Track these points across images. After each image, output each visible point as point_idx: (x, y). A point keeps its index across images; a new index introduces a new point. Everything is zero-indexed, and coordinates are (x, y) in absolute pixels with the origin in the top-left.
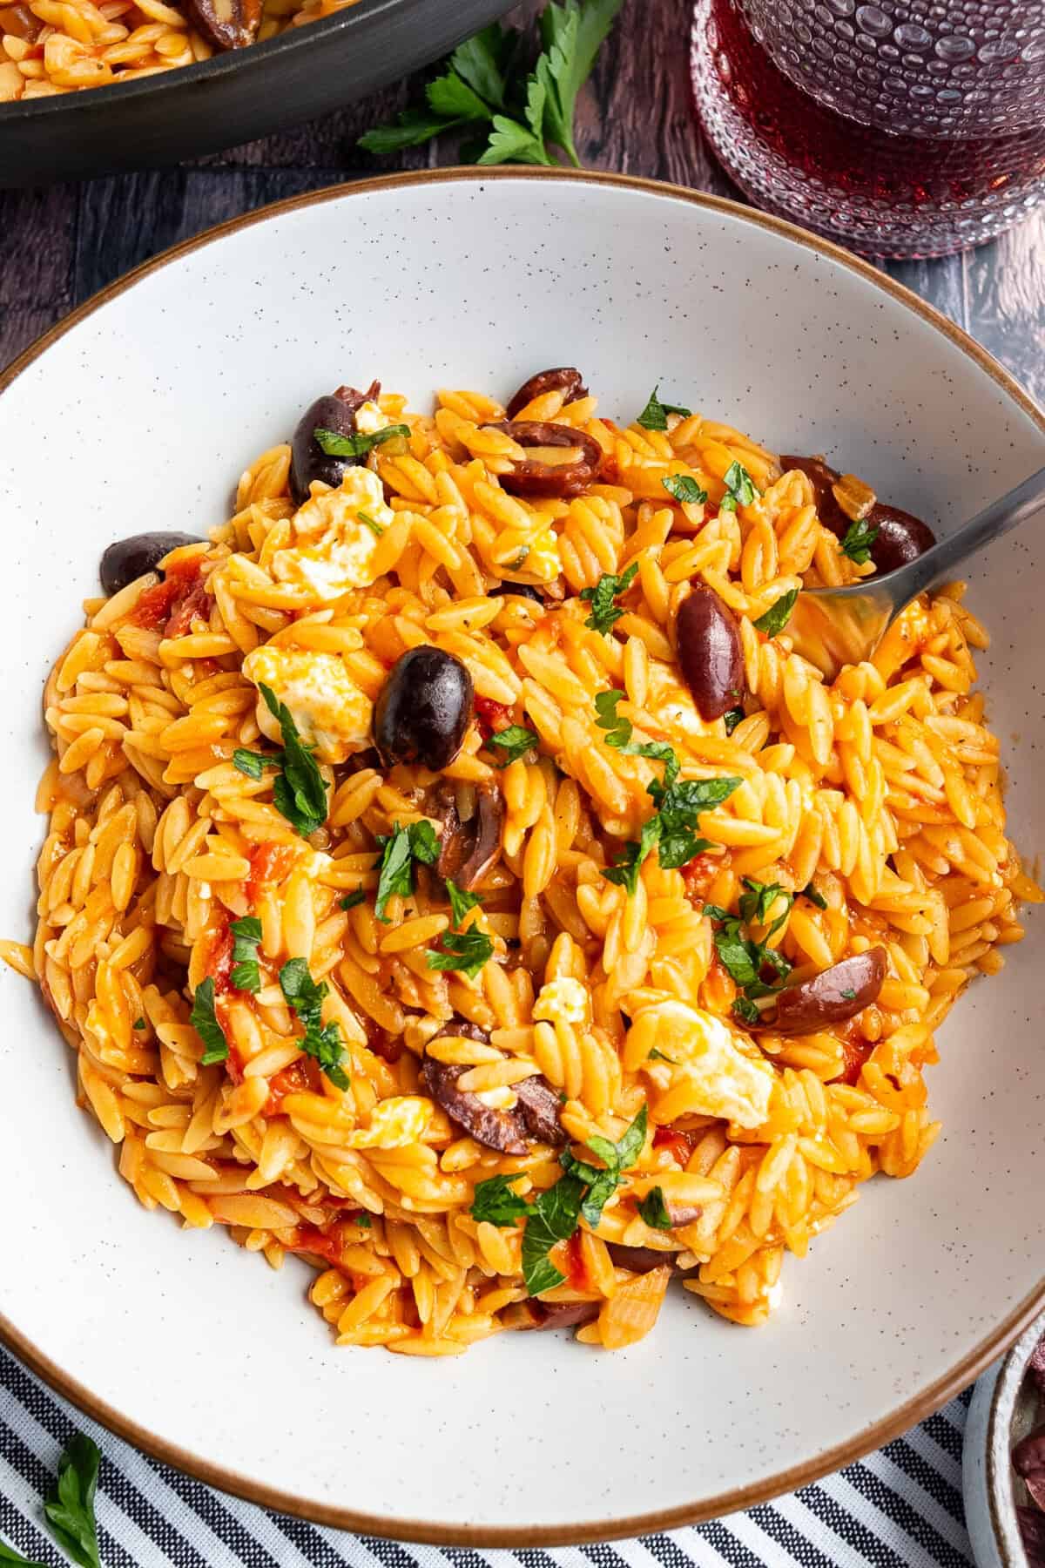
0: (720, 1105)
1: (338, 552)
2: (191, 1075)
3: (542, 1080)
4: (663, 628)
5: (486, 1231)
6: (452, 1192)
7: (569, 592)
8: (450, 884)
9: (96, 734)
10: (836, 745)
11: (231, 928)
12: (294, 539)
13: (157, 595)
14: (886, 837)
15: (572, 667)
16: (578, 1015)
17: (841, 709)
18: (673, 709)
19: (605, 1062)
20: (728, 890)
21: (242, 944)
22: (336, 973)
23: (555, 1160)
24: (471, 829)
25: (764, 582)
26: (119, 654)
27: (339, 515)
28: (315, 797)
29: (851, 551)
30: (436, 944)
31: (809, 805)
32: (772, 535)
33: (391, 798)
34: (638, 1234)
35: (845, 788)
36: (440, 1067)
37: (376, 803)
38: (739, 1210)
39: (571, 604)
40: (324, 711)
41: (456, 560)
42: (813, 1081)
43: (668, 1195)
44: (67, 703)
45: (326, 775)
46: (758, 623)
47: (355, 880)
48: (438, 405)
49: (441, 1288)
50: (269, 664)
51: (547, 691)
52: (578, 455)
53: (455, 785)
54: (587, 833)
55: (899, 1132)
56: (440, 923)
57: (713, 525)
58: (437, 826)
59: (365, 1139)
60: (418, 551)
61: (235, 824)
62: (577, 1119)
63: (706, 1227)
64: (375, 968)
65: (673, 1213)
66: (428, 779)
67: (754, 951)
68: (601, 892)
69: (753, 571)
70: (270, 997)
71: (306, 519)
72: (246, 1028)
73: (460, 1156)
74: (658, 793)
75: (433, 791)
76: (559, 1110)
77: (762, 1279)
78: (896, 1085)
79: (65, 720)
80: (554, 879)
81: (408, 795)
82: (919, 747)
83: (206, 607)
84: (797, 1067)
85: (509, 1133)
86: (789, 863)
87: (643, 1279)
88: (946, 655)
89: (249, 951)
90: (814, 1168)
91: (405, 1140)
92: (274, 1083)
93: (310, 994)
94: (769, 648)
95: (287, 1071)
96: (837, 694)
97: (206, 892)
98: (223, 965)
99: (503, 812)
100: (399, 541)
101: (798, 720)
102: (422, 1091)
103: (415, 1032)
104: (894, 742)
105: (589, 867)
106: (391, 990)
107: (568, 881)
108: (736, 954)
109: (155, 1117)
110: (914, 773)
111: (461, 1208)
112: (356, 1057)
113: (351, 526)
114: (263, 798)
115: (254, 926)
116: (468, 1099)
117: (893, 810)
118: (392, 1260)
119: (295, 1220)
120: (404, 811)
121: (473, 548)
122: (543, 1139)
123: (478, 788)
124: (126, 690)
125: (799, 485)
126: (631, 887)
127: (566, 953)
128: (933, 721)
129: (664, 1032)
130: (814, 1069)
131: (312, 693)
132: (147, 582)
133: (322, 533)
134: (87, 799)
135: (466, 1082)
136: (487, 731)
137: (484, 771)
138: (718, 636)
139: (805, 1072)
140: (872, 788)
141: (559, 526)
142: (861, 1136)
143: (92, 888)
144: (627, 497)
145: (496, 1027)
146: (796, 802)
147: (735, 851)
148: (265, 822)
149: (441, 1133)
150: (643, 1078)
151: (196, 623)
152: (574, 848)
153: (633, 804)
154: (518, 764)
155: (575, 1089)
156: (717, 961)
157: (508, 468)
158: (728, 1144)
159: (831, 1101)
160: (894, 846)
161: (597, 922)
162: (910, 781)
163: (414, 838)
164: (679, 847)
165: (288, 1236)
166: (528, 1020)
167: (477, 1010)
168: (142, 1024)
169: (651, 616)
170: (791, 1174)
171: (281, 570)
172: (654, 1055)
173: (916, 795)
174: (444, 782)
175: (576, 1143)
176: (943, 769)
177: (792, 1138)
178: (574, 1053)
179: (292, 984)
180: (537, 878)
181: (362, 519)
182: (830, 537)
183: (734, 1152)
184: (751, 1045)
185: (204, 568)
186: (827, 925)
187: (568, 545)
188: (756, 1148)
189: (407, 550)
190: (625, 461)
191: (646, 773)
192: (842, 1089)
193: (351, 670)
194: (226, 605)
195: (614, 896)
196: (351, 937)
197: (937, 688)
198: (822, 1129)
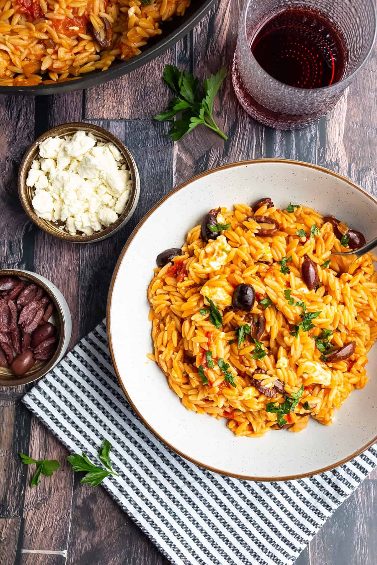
0: (320, 381)
1: (218, 259)
2: (198, 383)
3: (279, 380)
4: (298, 269)
5: (269, 414)
6: (261, 406)
7: (274, 261)
8: (255, 340)
9: (164, 305)
10: (342, 294)
11: (205, 353)
12: (206, 255)
13: (173, 269)
14: (354, 313)
15: (277, 281)
16: (286, 366)
17: (342, 285)
18: (302, 289)
19: (293, 375)
20: (318, 332)
21: (208, 356)
22: (229, 359)
23: (283, 397)
24: (258, 325)
25: (322, 254)
26: (165, 284)
27: (217, 248)
28: (220, 320)
29: (343, 243)
30: (252, 352)
31: (336, 311)
32: (323, 241)
33: (237, 318)
34: (303, 411)
35: (344, 304)
36: (256, 380)
37: (233, 318)
38: (325, 403)
39: (275, 264)
40: (221, 301)
41: (247, 258)
42: (340, 372)
43: (309, 403)
44: (155, 297)
45: (221, 314)
46: (321, 266)
47: (232, 338)
48: (234, 209)
49: (258, 423)
50: (207, 291)
51: (272, 289)
52: (274, 227)
53: (253, 315)
54: (285, 323)
55: (360, 381)
56: (253, 348)
57: (309, 242)
58: (249, 325)
59: (242, 398)
60: (237, 256)
61: (202, 327)
62: (288, 388)
63: (318, 409)
64: (238, 358)
65: (311, 406)
66: (245, 313)
67: (324, 344)
68: (289, 338)
69: (319, 251)
70: (216, 368)
71: (209, 249)
72: (212, 376)
73: (262, 399)
74: (302, 316)
75: (247, 316)
76: (283, 387)
77: (330, 415)
78: (359, 372)
79: (156, 302)
80: (278, 335)
81: (241, 317)
82: (362, 292)
83: (187, 273)
84: (336, 370)
85: (273, 393)
86: (333, 324)
87: (303, 418)
88: (368, 266)
89: (209, 358)
90: (341, 392)
91: (250, 398)
92: (219, 387)
93: (225, 367)
94: (324, 271)
95: (221, 384)
96: (341, 281)
97: (198, 345)
98: (204, 362)
99: (265, 321)
100: (233, 254)
101: (333, 289)
102: (252, 385)
103: (248, 371)
104: (356, 290)
105: (286, 332)
106: (242, 362)
107: (281, 335)
108: (321, 346)
109: (190, 393)
110: (361, 298)
111: (263, 409)
112: (237, 379)
113: (221, 252)
114: (207, 320)
115: (210, 352)
116: (263, 387)
117: (356, 306)
118: (246, 418)
119: (223, 411)
120: (241, 320)
121: (251, 254)
122: (280, 393)
123: (258, 316)
124: (168, 293)
125: (328, 226)
126: (296, 337)
127: (282, 352)
128: (365, 284)
129: (306, 368)
130: (340, 370)
131: (218, 298)
132: (169, 265)
133: (213, 253)
134: (161, 318)
135: (262, 383)
136: (259, 301)
137: (260, 312)
138: (312, 269)
139: (338, 371)
140: (351, 303)
141: (271, 245)
142: (351, 384)
143: (168, 342)
144: (286, 235)
145: (268, 370)
146: (333, 311)
147: (320, 324)
148: (208, 326)
149: (257, 394)
150: (302, 377)
151: (185, 278)
152: (282, 327)
153: (296, 318)
154: (267, 309)
155: (286, 382)
156: (316, 348)
157: (257, 232)
158: (321, 389)
159: (345, 377)
160: (356, 315)
161: (289, 344)
162: (360, 300)
163: (245, 329)
164: (307, 327)
165: (222, 414)
166: (275, 367)
167: (263, 366)
168: (185, 372)
169: (295, 266)
170: (336, 395)
171: (205, 265)
172: (304, 373)
173: (361, 303)
174: (250, 314)
175: (287, 393)
176: (368, 296)
177: (336, 387)
178: (286, 375)
179: (221, 365)
180: (274, 336)
181: (223, 250)
182: (337, 241)
183: (323, 391)
184: (325, 366)
185: (185, 262)
186: (341, 336)
187: (274, 251)
188: (328, 390)
189: (235, 256)
190: (285, 226)
191: (298, 311)
192: (347, 374)
193: (226, 290)
194: (192, 273)
195: (292, 339)
196: (231, 351)
197: (365, 273)
198: (343, 384)
